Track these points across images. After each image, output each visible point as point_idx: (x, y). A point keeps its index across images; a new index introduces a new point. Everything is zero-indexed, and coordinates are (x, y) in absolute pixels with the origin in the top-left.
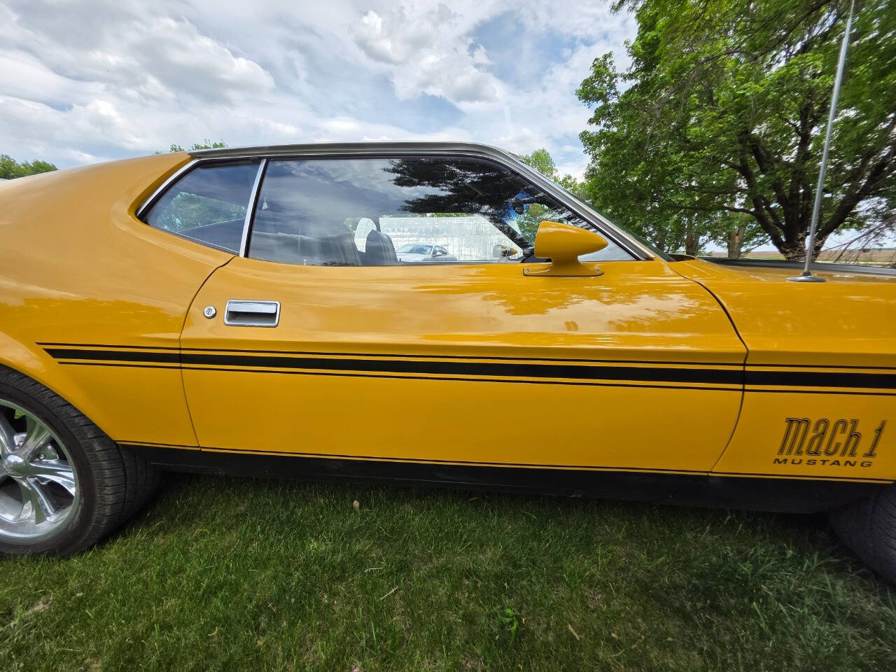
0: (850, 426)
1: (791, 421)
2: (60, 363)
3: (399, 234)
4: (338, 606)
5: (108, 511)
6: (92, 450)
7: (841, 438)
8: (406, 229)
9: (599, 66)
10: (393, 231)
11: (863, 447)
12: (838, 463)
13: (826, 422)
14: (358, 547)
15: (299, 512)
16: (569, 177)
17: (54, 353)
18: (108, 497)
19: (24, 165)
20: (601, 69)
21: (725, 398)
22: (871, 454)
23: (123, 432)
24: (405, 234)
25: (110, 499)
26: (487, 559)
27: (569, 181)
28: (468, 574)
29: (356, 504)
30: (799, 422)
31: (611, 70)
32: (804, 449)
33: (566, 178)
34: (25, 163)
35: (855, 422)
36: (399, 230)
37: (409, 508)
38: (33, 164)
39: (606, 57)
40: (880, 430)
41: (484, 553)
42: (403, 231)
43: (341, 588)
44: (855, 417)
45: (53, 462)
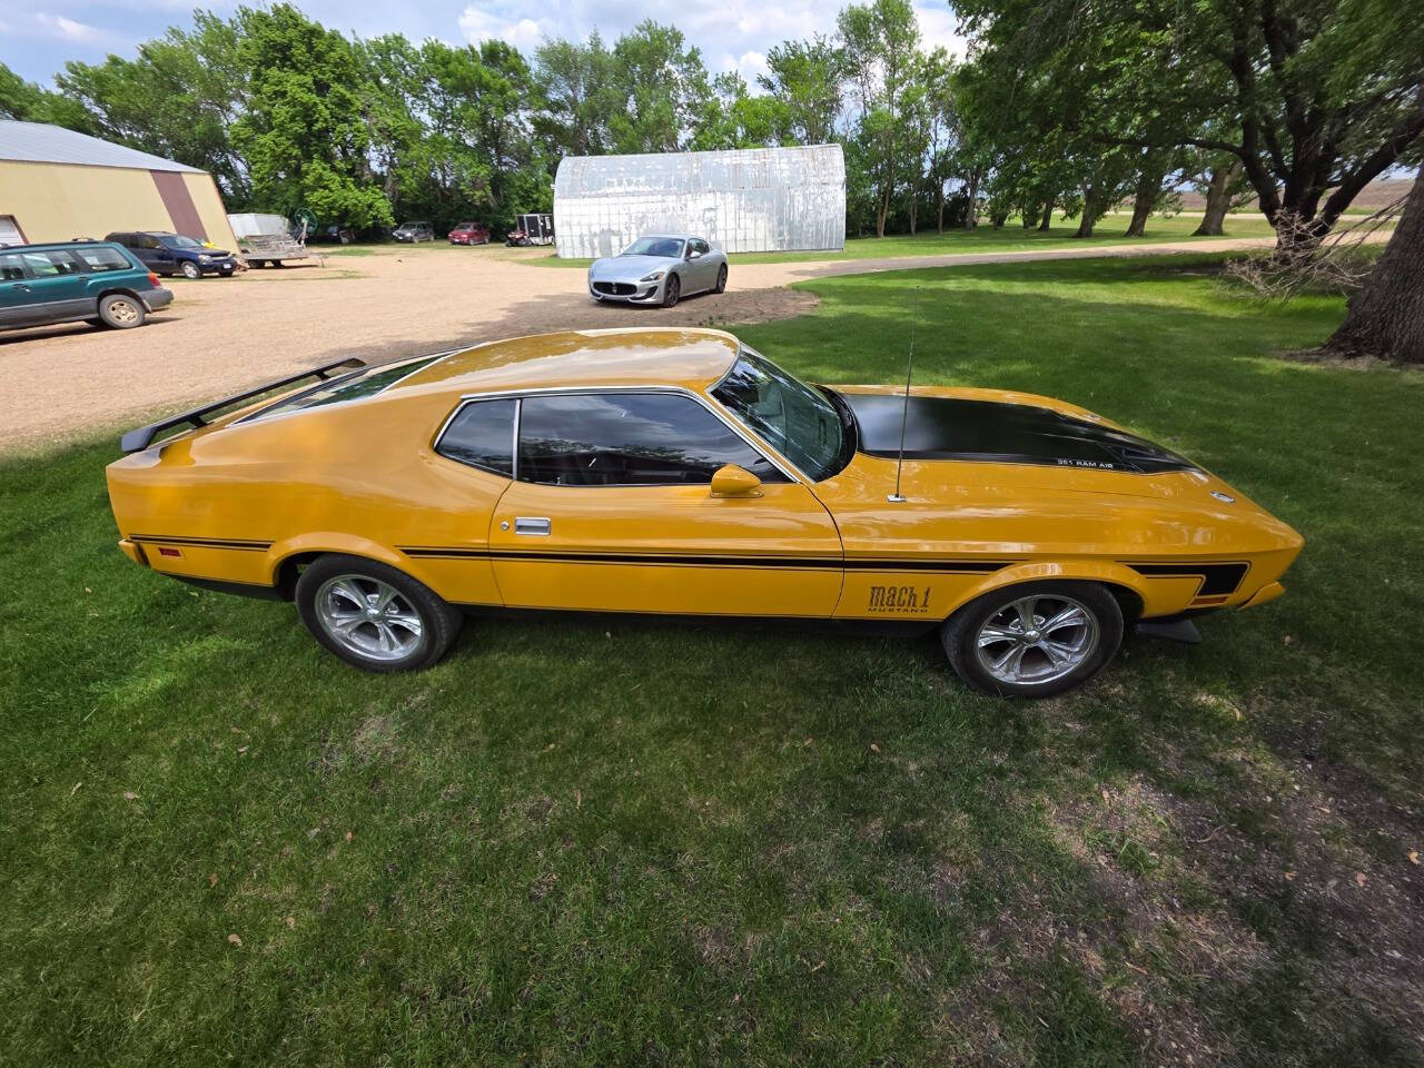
0: (909, 591)
1: (873, 588)
2: (414, 558)
3: (631, 189)
4: (603, 694)
5: (444, 643)
6: (431, 607)
7: (905, 597)
8: (642, 179)
10: (620, 183)
11: (920, 601)
12: (906, 610)
13: (895, 589)
14: (613, 662)
15: (567, 640)
16: (943, 53)
17: (407, 552)
18: (444, 636)
21: (834, 575)
22: (925, 605)
23: (452, 595)
24: (641, 188)
25: (445, 636)
26: (701, 668)
27: (941, 61)
28: (686, 676)
29: (608, 634)
30: (880, 588)
32: (884, 603)
33: (935, 54)
35: (912, 589)
36: (630, 183)
37: (647, 637)
40: (927, 593)
41: (700, 665)
42: (637, 184)
43: (605, 684)
44: (912, 585)
45: (395, 612)
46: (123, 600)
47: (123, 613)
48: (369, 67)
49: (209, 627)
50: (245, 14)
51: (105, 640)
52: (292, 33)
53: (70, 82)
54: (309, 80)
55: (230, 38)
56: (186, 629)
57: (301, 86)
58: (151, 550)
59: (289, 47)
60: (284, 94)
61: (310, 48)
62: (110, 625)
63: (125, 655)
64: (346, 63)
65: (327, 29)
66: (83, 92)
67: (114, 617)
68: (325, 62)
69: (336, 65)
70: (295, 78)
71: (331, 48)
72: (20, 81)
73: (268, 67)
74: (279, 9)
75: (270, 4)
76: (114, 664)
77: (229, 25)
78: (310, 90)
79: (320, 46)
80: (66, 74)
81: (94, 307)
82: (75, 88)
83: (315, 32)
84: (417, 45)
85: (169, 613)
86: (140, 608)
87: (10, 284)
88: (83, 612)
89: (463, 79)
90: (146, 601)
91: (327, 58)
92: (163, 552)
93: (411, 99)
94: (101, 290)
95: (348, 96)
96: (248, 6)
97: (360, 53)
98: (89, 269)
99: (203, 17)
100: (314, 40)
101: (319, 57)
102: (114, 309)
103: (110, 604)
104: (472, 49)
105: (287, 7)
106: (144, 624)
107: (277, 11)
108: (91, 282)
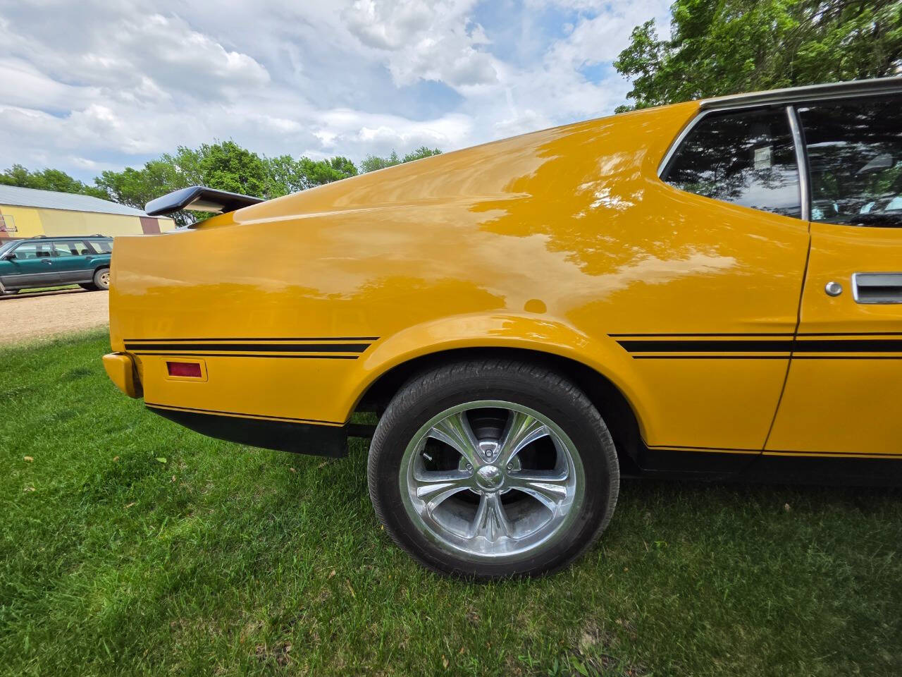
2: (635, 357)
9: (640, 36)
17: (629, 346)
19: (35, 174)
20: (641, 39)
31: (652, 39)
34: (36, 172)
38: (45, 172)
39: (647, 25)
46: (72, 469)
47: (70, 486)
48: (270, 171)
49: (182, 504)
50: (205, 147)
51: (34, 526)
52: (232, 154)
53: (102, 181)
54: (237, 176)
55: (195, 158)
56: (150, 507)
57: (232, 179)
58: (153, 367)
59: (228, 161)
60: (222, 183)
61: (240, 160)
62: (48, 502)
63: (59, 551)
64: (258, 168)
65: (250, 153)
66: (108, 186)
67: (56, 491)
68: (247, 168)
69: (253, 169)
70: (229, 175)
71: (251, 161)
72: (72, 179)
73: (215, 171)
74: (226, 144)
75: (222, 141)
76: (39, 568)
77: (195, 153)
78: (236, 181)
79: (245, 160)
80: (101, 177)
81: (92, 276)
82: (104, 184)
83: (245, 154)
84: (297, 159)
85: (129, 485)
86: (93, 477)
87: (39, 260)
88: (17, 485)
89: (321, 175)
90: (101, 469)
91: (248, 166)
92: (173, 369)
93: (291, 186)
94: (98, 266)
95: (257, 183)
96: (206, 143)
97: (266, 164)
98: (95, 253)
99: (182, 150)
100: (243, 157)
101: (244, 166)
102: (104, 277)
103: (52, 476)
104: (327, 161)
105: (230, 143)
106: (94, 500)
107: (225, 144)
108: (92, 261)
